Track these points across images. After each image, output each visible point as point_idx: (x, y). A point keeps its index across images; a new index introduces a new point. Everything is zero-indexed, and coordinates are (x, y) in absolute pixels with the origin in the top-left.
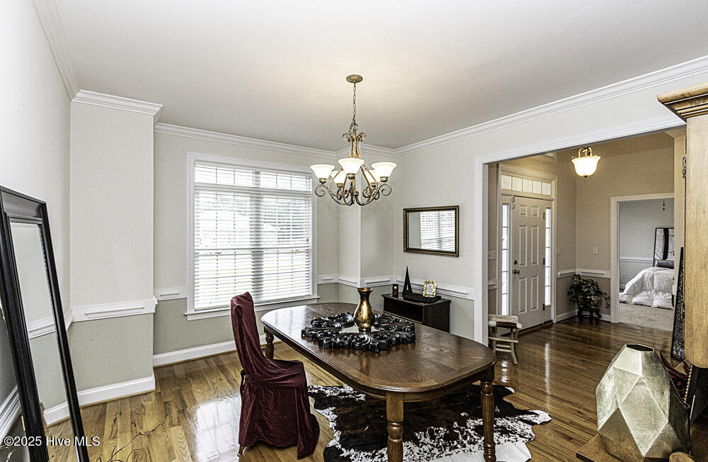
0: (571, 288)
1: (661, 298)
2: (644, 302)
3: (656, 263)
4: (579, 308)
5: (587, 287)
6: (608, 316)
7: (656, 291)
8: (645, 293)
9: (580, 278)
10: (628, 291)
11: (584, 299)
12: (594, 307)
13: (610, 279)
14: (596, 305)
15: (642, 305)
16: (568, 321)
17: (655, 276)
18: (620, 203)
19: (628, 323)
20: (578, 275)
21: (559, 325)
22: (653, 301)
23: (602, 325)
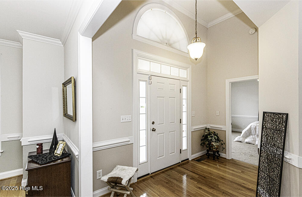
0: (203, 137)
2: (251, 142)
4: (207, 150)
5: (211, 137)
6: (225, 154)
7: (257, 135)
8: (251, 136)
9: (209, 130)
10: (243, 135)
11: (209, 144)
12: (215, 150)
13: (225, 131)
14: (217, 149)
15: (250, 143)
16: (200, 158)
17: (257, 127)
18: (232, 83)
19: (237, 159)
20: (208, 128)
21: (192, 162)
22: (256, 141)
23: (220, 160)
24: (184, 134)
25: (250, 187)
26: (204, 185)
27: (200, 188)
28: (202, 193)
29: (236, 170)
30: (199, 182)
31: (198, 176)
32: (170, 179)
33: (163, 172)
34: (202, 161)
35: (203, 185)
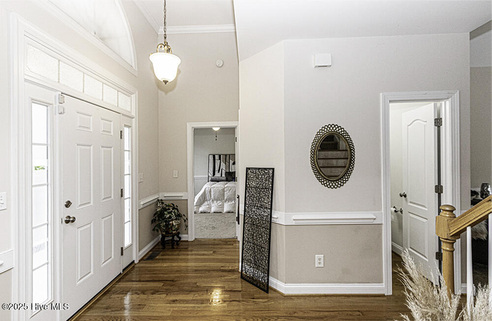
0: (155, 215)
1: (216, 205)
2: (206, 210)
3: (210, 179)
4: (162, 235)
5: (169, 213)
6: (186, 236)
7: (212, 201)
8: (206, 203)
9: (163, 203)
10: (196, 203)
11: (167, 226)
12: (175, 232)
13: (187, 200)
14: (177, 229)
15: (205, 213)
16: (151, 252)
17: (212, 189)
18: (194, 129)
19: (201, 237)
20: (161, 200)
21: (141, 265)
22: (211, 208)
23: (181, 245)
24: (127, 217)
25: (230, 268)
26: (178, 292)
27: (174, 301)
28: (181, 307)
29: (206, 252)
30: (168, 292)
31: (162, 284)
32: (113, 314)
33: (89, 308)
34: (157, 257)
35: (177, 294)
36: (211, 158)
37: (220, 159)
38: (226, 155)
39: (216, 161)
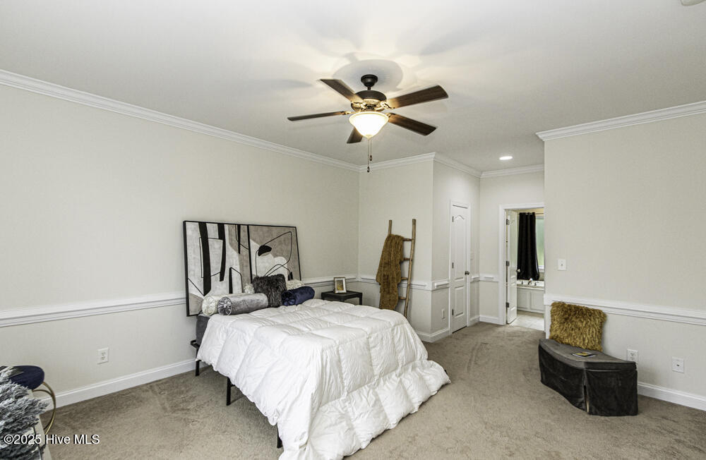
36: (194, 233)
37: (222, 236)
38: (239, 226)
39: (210, 241)
